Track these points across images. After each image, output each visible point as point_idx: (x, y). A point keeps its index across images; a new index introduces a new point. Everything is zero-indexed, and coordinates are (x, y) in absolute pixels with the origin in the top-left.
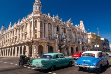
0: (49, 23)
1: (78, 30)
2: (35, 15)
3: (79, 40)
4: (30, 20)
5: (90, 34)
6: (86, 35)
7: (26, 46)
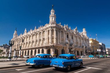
0: (62, 32)
1: (82, 36)
2: (52, 25)
3: (83, 45)
4: (47, 28)
5: (90, 40)
6: (88, 40)
7: (44, 49)
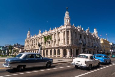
0: (76, 33)
1: (94, 37)
2: (67, 27)
3: (95, 45)
4: (63, 30)
5: (101, 40)
7: (60, 49)
